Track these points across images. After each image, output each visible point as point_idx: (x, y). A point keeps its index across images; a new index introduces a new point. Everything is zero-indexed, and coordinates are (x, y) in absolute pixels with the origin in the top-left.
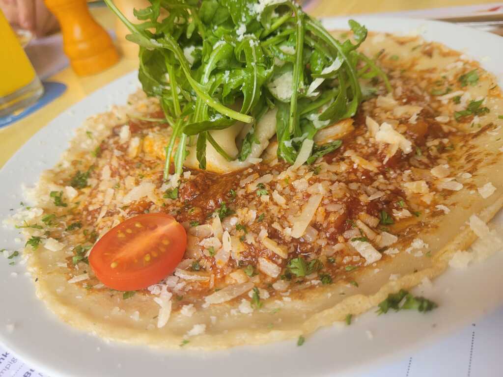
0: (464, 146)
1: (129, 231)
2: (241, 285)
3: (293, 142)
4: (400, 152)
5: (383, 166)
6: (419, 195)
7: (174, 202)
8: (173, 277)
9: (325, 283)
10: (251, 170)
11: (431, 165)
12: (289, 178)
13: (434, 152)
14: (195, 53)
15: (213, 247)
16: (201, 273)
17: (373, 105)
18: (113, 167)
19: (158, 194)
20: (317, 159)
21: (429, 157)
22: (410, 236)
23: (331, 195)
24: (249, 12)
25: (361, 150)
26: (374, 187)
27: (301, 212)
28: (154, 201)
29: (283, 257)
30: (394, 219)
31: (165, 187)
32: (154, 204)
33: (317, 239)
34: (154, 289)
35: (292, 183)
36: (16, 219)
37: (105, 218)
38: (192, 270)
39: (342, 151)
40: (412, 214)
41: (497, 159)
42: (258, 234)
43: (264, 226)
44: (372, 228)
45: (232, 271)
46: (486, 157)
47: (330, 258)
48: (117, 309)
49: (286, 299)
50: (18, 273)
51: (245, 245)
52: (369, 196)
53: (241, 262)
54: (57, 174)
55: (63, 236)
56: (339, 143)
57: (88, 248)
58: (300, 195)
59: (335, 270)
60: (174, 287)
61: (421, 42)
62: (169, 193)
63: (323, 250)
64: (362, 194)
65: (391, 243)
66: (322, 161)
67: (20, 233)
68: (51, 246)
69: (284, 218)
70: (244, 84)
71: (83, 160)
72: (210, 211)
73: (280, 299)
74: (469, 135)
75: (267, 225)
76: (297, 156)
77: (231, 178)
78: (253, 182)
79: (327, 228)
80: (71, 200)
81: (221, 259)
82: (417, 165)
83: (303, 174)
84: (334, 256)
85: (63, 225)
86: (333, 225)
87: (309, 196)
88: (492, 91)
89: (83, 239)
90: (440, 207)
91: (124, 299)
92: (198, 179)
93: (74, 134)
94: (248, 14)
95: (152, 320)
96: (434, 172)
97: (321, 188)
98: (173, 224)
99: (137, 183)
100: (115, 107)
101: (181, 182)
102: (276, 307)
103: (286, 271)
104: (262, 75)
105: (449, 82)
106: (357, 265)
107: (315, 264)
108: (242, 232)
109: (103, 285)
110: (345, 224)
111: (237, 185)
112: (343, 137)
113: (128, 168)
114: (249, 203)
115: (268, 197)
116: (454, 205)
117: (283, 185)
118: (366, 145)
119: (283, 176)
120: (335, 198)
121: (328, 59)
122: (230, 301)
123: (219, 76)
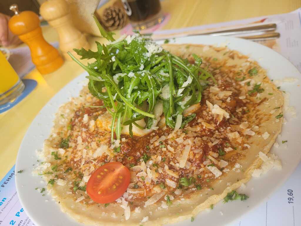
0: (254, 110)
1: (102, 174)
2: (160, 194)
3: (173, 117)
4: (224, 118)
5: (217, 126)
6: (235, 139)
7: (119, 154)
8: (126, 193)
9: (199, 190)
10: (154, 134)
11: (239, 122)
12: (174, 137)
13: (240, 114)
14: (119, 78)
15: (143, 176)
16: (139, 189)
17: (208, 92)
18: (83, 137)
19: (110, 150)
20: (185, 125)
21: (238, 118)
22: (234, 161)
23: (195, 144)
24: (144, 57)
25: (205, 118)
26: (214, 138)
27: (182, 155)
28: (109, 154)
29: (177, 178)
30: (225, 152)
31: (113, 147)
32: (109, 156)
33: (191, 167)
34: (119, 201)
35: (176, 140)
36: (38, 170)
37: (84, 165)
38: (134, 188)
39: (196, 119)
40: (233, 149)
41: (269, 118)
42: (164, 168)
43: (166, 164)
44: (216, 158)
45: (154, 187)
46: (264, 116)
47: (199, 176)
48: (104, 213)
49: (182, 199)
50: (48, 200)
51: (158, 174)
52: (213, 143)
53: (157, 182)
54: (51, 142)
55: (64, 176)
56: (194, 115)
57: (80, 182)
58: (180, 146)
59: (202, 181)
60: (127, 198)
61: (227, 50)
62: (115, 149)
63: (195, 172)
64: (209, 142)
65: (225, 166)
66: (188, 126)
67: (42, 178)
68: (60, 183)
69: (175, 158)
70: (149, 99)
71: (63, 131)
72: (138, 158)
73: (179, 199)
74: (256, 104)
75: (167, 163)
76: (175, 124)
77: (145, 139)
78: (156, 141)
79: (195, 161)
80: (62, 156)
81: (148, 182)
82: (233, 123)
83: (180, 134)
84: (200, 174)
85: (62, 170)
86: (198, 160)
87: (184, 146)
88: (264, 79)
89: (75, 177)
90: (245, 145)
91: (105, 207)
92: (129, 141)
93: (55, 117)
94: (144, 58)
95: (122, 216)
96: (241, 126)
97: (189, 141)
98: (122, 167)
99: (98, 145)
100: (73, 99)
101: (121, 144)
102: (178, 204)
103: (179, 184)
104: (157, 93)
105: (244, 73)
106: (211, 178)
107: (192, 179)
108: (156, 167)
109: (93, 201)
110: (203, 158)
111: (149, 142)
112: (196, 111)
113: (91, 137)
114: (156, 152)
115: (166, 149)
116: (252, 143)
117: (171, 141)
118: (208, 115)
119: (170, 136)
120: (197, 146)
121: (185, 77)
122: (156, 203)
123: (135, 94)
